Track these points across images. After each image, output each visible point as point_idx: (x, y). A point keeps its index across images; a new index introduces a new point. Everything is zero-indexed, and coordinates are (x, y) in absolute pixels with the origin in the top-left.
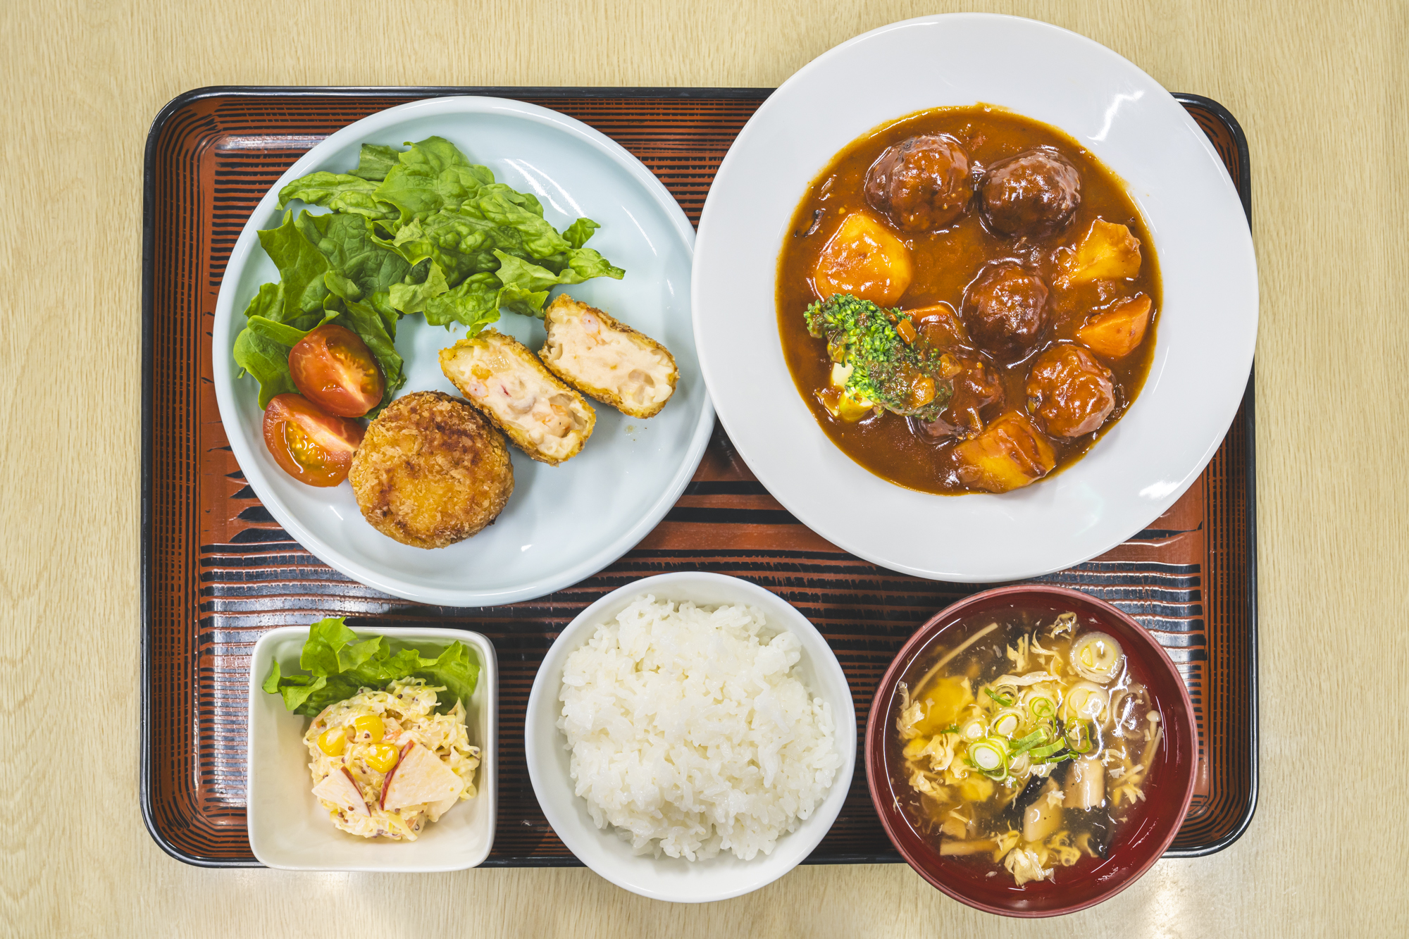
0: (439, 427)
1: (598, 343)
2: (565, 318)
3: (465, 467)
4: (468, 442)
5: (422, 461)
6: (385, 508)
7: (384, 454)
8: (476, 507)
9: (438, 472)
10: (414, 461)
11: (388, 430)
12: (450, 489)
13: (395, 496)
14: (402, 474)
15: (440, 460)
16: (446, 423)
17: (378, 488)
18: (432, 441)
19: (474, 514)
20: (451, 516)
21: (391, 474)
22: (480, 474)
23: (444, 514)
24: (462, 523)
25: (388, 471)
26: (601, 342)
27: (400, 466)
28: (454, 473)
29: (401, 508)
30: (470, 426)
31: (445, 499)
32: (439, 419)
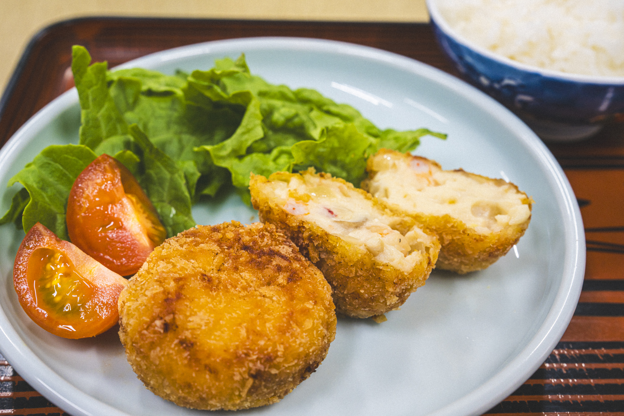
0: (245, 247)
1: (429, 182)
2: (391, 163)
3: (279, 285)
4: (284, 263)
5: (223, 276)
6: (168, 318)
7: (174, 266)
8: (294, 326)
9: (244, 289)
10: (214, 275)
11: (182, 246)
12: (258, 305)
13: (184, 306)
14: (195, 284)
15: (246, 275)
16: (255, 242)
17: (162, 297)
18: (237, 258)
19: (292, 335)
20: (259, 335)
21: (181, 283)
22: (299, 292)
23: (251, 331)
24: (275, 346)
25: (177, 280)
26: (433, 183)
27: (195, 275)
28: (265, 290)
29: (191, 319)
30: (285, 250)
31: (253, 315)
32: (246, 238)
